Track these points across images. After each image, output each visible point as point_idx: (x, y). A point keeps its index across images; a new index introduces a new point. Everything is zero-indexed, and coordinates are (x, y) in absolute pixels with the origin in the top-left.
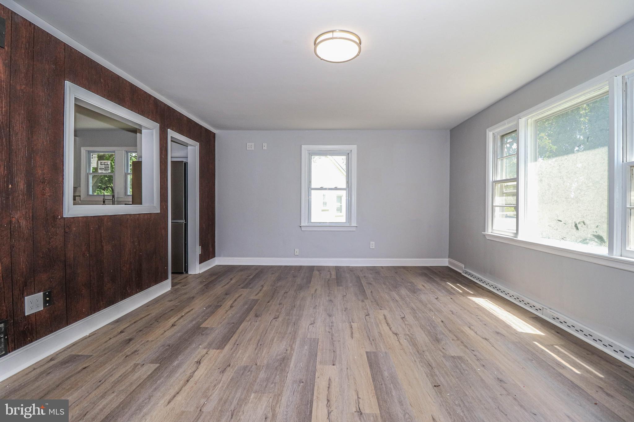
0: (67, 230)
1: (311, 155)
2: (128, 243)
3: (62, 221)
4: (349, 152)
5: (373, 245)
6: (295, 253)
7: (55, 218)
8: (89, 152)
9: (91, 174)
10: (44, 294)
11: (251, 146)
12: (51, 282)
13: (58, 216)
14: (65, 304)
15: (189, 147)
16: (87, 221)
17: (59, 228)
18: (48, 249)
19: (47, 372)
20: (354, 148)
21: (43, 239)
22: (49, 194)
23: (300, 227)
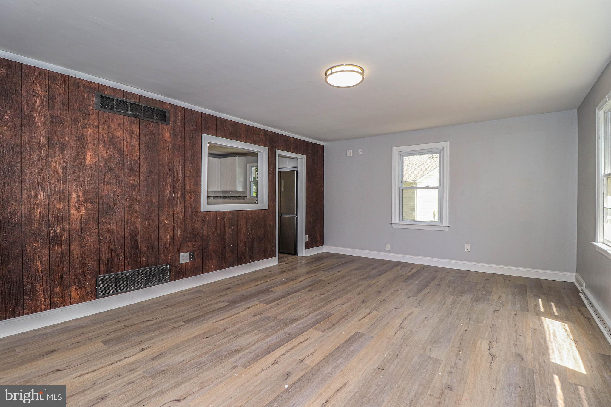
0: (203, 219)
1: (402, 156)
2: (243, 228)
3: (201, 213)
4: (441, 149)
5: (468, 247)
6: (387, 248)
7: (197, 212)
8: (251, 167)
9: (252, 181)
10: (190, 254)
11: (350, 153)
12: (194, 247)
13: (198, 211)
14: (201, 261)
15: (299, 159)
16: (216, 214)
17: (199, 217)
18: (193, 229)
19: (184, 295)
20: (446, 145)
21: (190, 223)
22: (193, 199)
23: (391, 224)
